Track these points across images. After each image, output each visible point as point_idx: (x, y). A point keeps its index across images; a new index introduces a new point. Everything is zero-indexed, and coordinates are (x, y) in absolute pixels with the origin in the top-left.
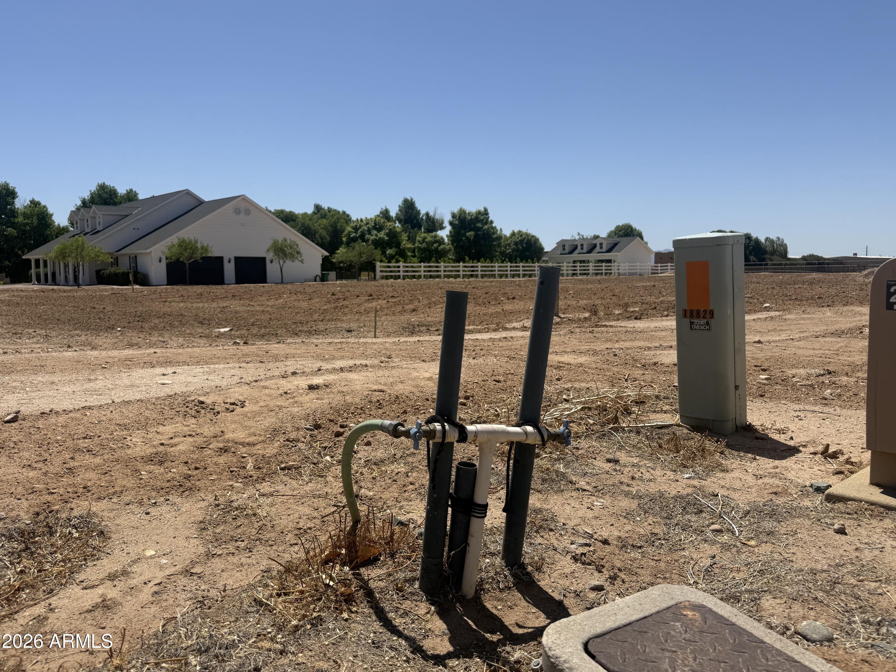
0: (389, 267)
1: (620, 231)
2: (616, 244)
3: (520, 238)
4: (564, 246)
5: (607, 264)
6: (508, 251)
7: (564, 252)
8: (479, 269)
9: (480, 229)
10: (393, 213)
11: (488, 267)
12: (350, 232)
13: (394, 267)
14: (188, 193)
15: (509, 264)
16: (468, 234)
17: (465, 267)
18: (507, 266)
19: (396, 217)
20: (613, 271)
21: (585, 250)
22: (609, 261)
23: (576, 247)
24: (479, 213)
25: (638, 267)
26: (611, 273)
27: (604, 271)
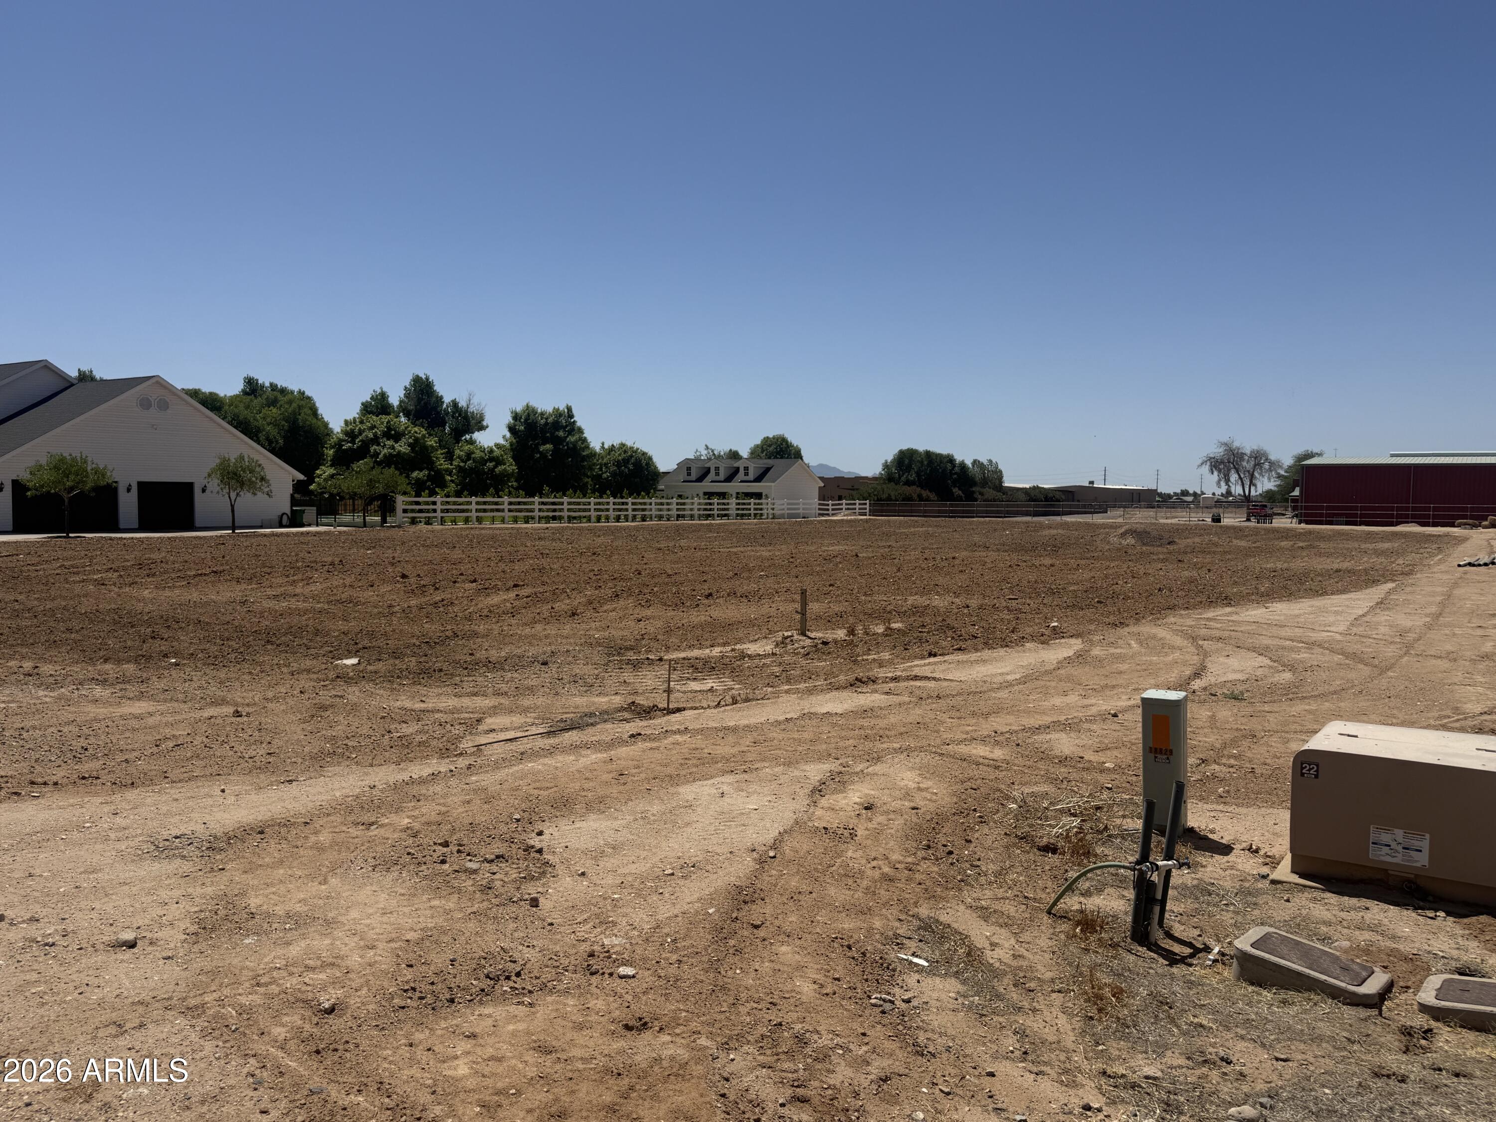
0: (418, 503)
1: (770, 446)
2: (768, 470)
3: (623, 456)
4: (689, 469)
5: (757, 501)
6: (605, 476)
7: (689, 478)
8: (565, 507)
9: (561, 440)
10: (395, 399)
11: (579, 504)
12: (341, 440)
13: (427, 503)
14: (46, 367)
15: (611, 500)
16: (542, 448)
17: (543, 503)
18: (608, 503)
19: (400, 406)
20: (764, 512)
21: (722, 477)
22: (759, 496)
23: (707, 471)
24: (558, 413)
25: (801, 506)
26: (762, 515)
27: (752, 512)
